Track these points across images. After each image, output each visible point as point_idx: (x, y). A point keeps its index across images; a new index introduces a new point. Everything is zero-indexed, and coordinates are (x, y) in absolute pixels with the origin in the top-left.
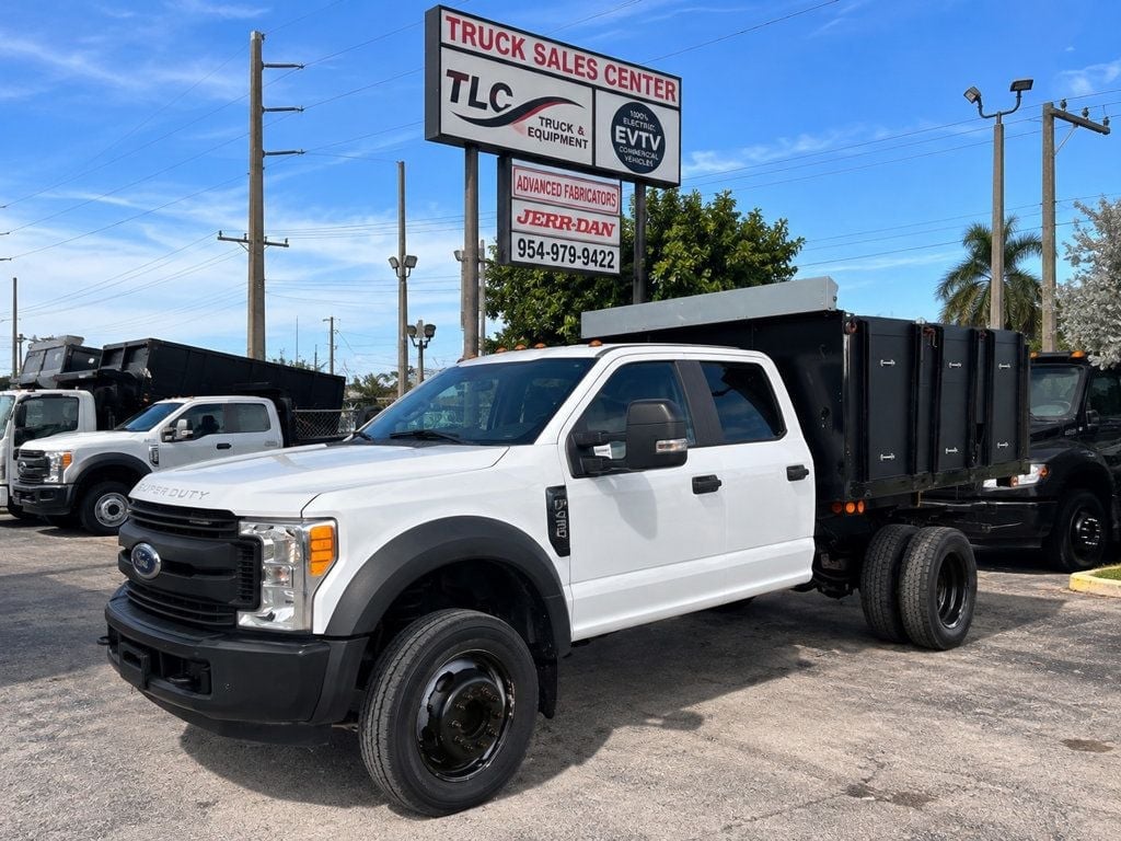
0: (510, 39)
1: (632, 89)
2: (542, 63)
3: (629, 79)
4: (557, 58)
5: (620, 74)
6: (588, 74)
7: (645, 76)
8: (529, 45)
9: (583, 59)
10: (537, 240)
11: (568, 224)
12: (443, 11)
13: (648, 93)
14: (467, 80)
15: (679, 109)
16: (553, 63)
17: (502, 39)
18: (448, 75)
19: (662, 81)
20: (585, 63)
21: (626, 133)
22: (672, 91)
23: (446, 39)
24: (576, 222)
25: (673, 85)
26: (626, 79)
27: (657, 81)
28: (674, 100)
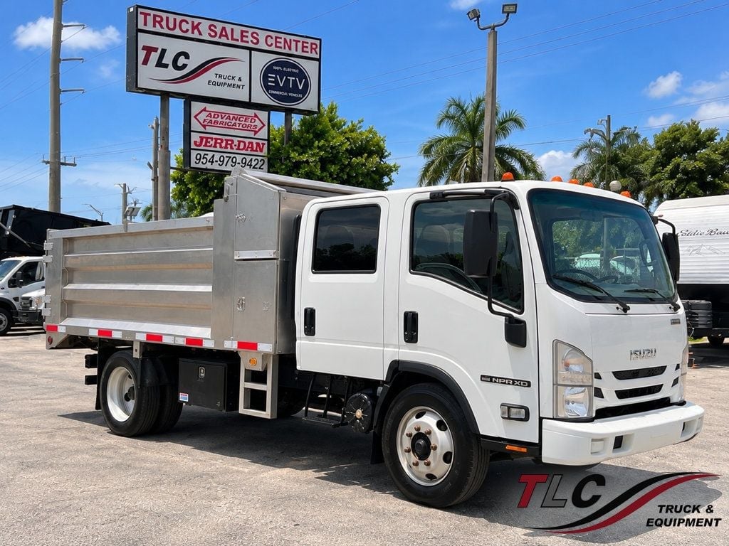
0: (190, 23)
1: (285, 48)
3: (283, 42)
4: (226, 32)
5: (276, 40)
6: (252, 41)
7: (294, 40)
8: (204, 25)
9: (247, 32)
10: (210, 154)
11: (231, 145)
12: (139, 9)
13: (296, 50)
14: (156, 51)
15: (319, 60)
16: (224, 36)
17: (184, 24)
18: (143, 49)
19: (308, 43)
20: (249, 35)
21: (276, 78)
22: (315, 49)
23: (141, 26)
24: (236, 143)
25: (316, 44)
26: (281, 42)
27: (303, 42)
28: (317, 53)
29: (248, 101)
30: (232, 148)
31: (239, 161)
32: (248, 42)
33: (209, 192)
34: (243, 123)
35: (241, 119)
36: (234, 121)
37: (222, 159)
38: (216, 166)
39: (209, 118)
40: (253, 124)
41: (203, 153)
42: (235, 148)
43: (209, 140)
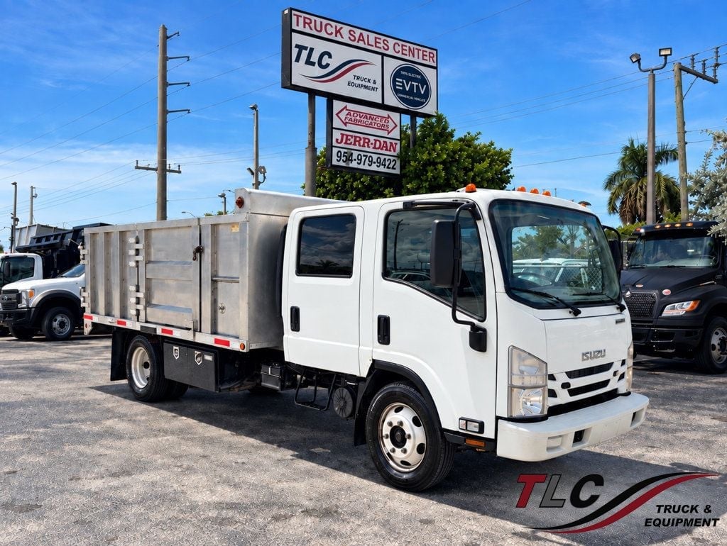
0: (334, 27)
1: (409, 55)
2: (354, 40)
4: (363, 38)
5: (402, 47)
6: (383, 47)
7: (416, 49)
8: (346, 30)
12: (293, 12)
13: (419, 58)
15: (436, 68)
16: (361, 41)
18: (296, 47)
19: (426, 52)
20: (381, 41)
21: (403, 83)
22: (433, 57)
23: (294, 26)
24: (373, 142)
25: (433, 54)
26: (406, 50)
27: (423, 51)
28: (433, 63)
29: (381, 102)
30: (369, 147)
31: (375, 160)
32: (380, 48)
34: (378, 123)
35: (376, 119)
37: (360, 158)
38: (354, 165)
39: (348, 116)
40: (386, 124)
41: (343, 151)
42: (372, 146)
43: (349, 137)
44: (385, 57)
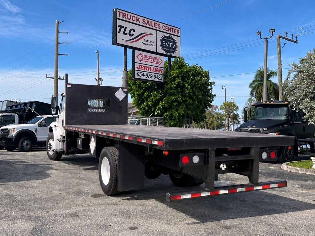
0: (136, 17)
1: (169, 31)
2: (145, 24)
4: (149, 23)
5: (166, 27)
6: (158, 27)
7: (172, 28)
9: (156, 23)
10: (143, 73)
11: (150, 69)
12: (118, 10)
13: (172, 32)
15: (180, 37)
17: (134, 17)
18: (119, 26)
19: (176, 30)
20: (157, 24)
22: (178, 32)
23: (118, 17)
24: (152, 68)
25: (179, 30)
26: (167, 29)
28: (179, 34)
29: (156, 51)
30: (151, 70)
31: (153, 76)
32: (156, 27)
33: (141, 90)
34: (155, 60)
35: (154, 59)
36: (151, 60)
37: (147, 75)
38: (144, 78)
39: (142, 57)
40: (158, 61)
41: (140, 72)
42: (152, 70)
43: (142, 67)
44: (158, 31)
